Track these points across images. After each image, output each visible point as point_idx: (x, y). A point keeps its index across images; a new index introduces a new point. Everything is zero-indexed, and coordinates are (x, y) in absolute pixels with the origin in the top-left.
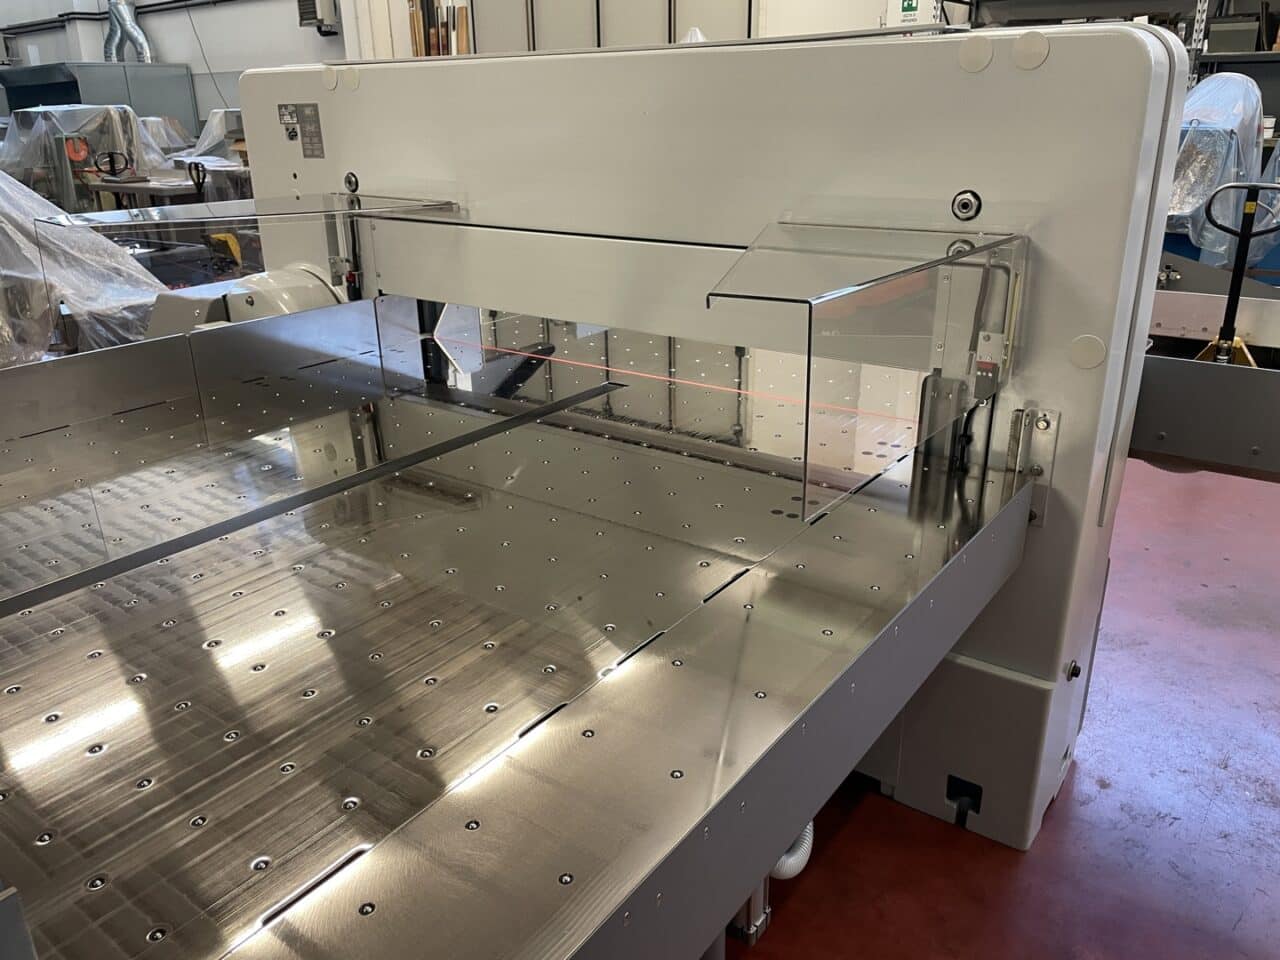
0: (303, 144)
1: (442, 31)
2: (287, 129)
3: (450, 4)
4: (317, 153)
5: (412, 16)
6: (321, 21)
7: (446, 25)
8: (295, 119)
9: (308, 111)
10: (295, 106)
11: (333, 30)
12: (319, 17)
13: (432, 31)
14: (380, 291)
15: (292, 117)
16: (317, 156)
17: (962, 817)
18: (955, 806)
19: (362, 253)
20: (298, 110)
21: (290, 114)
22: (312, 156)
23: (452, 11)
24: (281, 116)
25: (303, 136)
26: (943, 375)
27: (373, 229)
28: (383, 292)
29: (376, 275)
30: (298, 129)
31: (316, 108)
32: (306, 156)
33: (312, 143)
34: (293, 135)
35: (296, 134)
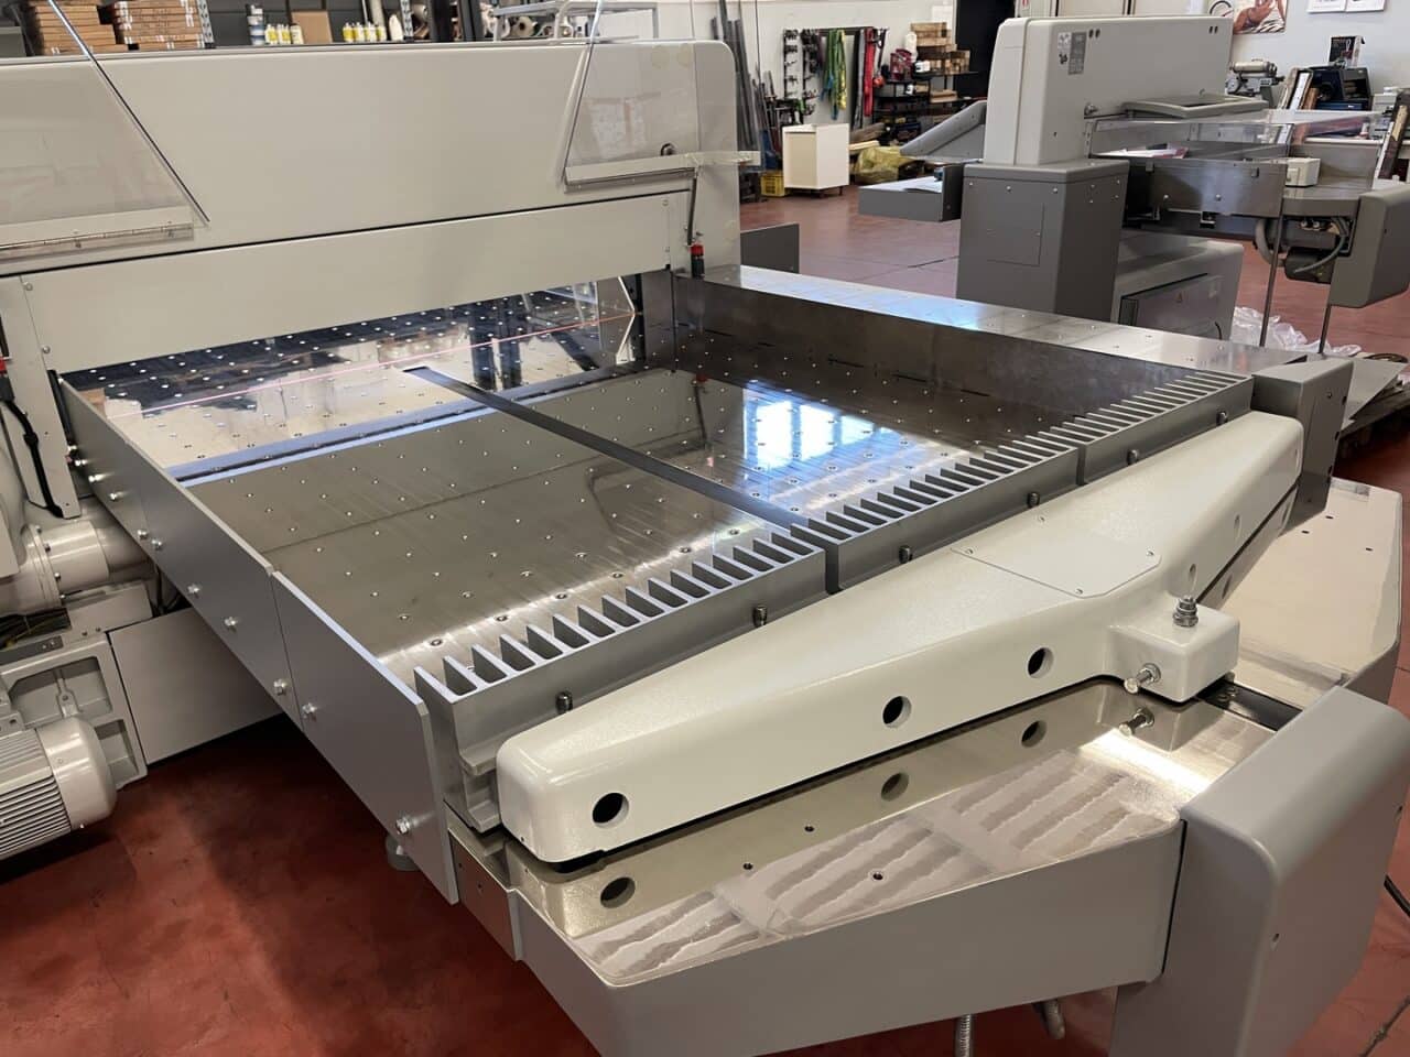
14: (54, 374)
19: (7, 330)
26: (672, 268)
27: (29, 288)
28: (58, 372)
29: (39, 353)
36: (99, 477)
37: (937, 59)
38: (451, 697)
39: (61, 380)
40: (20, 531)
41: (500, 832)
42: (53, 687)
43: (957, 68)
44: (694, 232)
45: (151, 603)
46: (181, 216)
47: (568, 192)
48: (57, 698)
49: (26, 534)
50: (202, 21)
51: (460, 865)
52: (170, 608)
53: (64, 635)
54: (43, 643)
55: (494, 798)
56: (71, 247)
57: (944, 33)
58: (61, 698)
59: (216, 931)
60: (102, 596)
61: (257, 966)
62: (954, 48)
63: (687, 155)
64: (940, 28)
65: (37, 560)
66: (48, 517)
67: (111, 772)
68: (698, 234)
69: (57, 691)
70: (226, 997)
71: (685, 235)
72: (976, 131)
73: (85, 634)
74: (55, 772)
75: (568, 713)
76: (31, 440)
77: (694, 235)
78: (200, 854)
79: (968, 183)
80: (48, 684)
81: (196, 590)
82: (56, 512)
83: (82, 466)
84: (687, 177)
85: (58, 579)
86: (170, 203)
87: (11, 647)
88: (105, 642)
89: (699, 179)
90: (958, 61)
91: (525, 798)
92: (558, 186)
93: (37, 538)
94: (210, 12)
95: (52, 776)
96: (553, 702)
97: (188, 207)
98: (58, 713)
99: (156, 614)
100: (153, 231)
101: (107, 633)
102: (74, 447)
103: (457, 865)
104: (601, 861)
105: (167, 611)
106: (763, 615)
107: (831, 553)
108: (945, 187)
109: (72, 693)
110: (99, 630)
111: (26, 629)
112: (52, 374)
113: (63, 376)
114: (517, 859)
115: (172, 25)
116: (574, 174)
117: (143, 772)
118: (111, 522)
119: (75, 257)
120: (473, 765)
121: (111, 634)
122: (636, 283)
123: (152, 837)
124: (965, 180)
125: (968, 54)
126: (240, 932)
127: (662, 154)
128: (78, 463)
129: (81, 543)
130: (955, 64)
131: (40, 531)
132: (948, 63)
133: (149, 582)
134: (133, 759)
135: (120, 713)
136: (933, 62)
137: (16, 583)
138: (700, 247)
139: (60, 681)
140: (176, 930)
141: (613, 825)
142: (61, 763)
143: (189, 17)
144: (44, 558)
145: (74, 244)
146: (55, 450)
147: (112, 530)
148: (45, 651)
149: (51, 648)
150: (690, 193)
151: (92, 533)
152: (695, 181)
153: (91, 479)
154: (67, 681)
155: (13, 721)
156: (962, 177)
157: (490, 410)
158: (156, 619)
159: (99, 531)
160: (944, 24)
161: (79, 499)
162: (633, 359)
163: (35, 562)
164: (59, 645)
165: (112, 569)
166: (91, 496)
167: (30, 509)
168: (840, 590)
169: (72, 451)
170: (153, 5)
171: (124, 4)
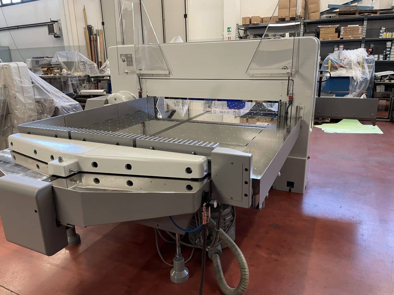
0: (127, 63)
1: (95, 36)
2: (122, 60)
3: (97, 29)
4: (131, 65)
5: (85, 32)
6: (56, 33)
7: (96, 35)
8: (125, 58)
9: (129, 56)
11: (59, 36)
12: (55, 32)
13: (92, 36)
14: (147, 96)
16: (131, 66)
17: (290, 190)
18: (288, 188)
19: (143, 87)
20: (126, 55)
21: (124, 56)
22: (129, 66)
23: (97, 31)
24: (121, 57)
25: (127, 61)
26: (282, 101)
29: (146, 93)
30: (126, 60)
31: (131, 55)
32: (127, 66)
33: (130, 63)
34: (124, 61)
35: (125, 61)
56: (152, 75)
71: (287, 92)
77: (290, 93)
97: (167, 71)
100: (163, 74)
119: (152, 77)
138: (291, 97)
143: (360, 31)
170: (350, 28)
171: (342, 28)
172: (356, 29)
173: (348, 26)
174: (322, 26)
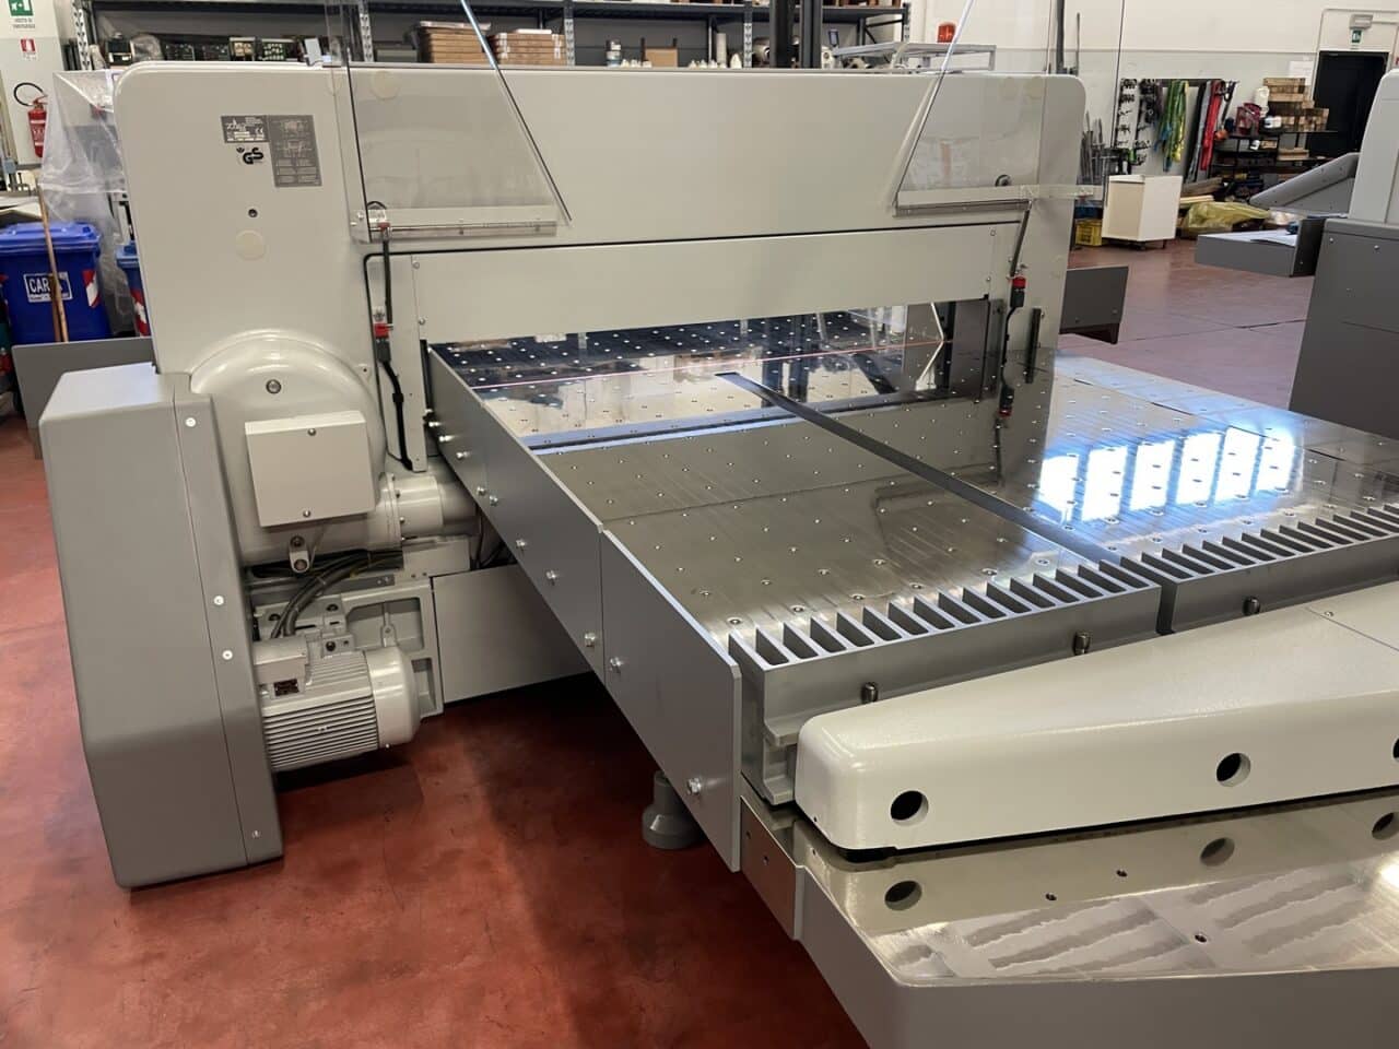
0: (275, 169)
4: (304, 179)
8: (261, 137)
9: (291, 125)
10: (263, 118)
15: (253, 134)
16: (305, 184)
20: (269, 126)
21: (251, 130)
22: (296, 183)
24: (228, 132)
25: (277, 156)
26: (990, 298)
27: (416, 266)
28: (429, 342)
29: (416, 323)
30: (265, 148)
31: (307, 121)
32: (278, 184)
33: (295, 168)
34: (252, 157)
35: (262, 156)
36: (448, 438)
37: (1288, 115)
38: (765, 665)
39: (429, 350)
40: (380, 476)
41: (792, 809)
42: (381, 618)
43: (1313, 126)
44: (1018, 264)
45: (471, 558)
46: (548, 213)
47: (898, 216)
48: (381, 629)
49: (383, 480)
50: (568, 54)
51: (748, 834)
52: (486, 564)
53: (397, 575)
54: (378, 578)
55: (790, 773)
56: (456, 233)
57: (1302, 89)
58: (384, 630)
59: (484, 865)
60: (432, 545)
61: (517, 906)
62: (1311, 105)
63: (1022, 187)
64: (1297, 84)
65: (388, 503)
66: (400, 467)
67: (417, 703)
68: (1023, 266)
69: (382, 623)
70: (487, 928)
71: (1009, 266)
72: (1343, 185)
73: (413, 576)
74: (374, 692)
75: (872, 704)
76: (398, 399)
77: (1018, 267)
78: (478, 792)
79: (1327, 239)
80: (375, 616)
81: (523, 544)
82: (408, 464)
83: (435, 427)
84: (1020, 209)
85: (402, 522)
86: (541, 201)
87: (354, 578)
88: (428, 586)
89: (1031, 213)
90: (1314, 118)
91: (825, 777)
92: (889, 207)
93: (391, 485)
94: (576, 47)
95: (372, 696)
96: (859, 692)
97: (556, 207)
98: (379, 644)
99: (473, 568)
100: (525, 225)
101: (431, 578)
102: (430, 410)
103: (744, 834)
104: (890, 859)
105: (482, 567)
106: (1085, 644)
107: (1168, 591)
108: (1300, 241)
109: (392, 625)
110: (425, 574)
111: (366, 564)
112: (423, 343)
113: (432, 346)
114: (805, 839)
115: (543, 56)
116: (906, 199)
117: (440, 710)
118: (452, 478)
119: (457, 242)
120: (777, 735)
121: (434, 579)
122: (949, 311)
123: (440, 769)
124: (1325, 235)
125: (1326, 112)
126: (505, 871)
127: (997, 184)
128: (431, 424)
129: (427, 494)
130: (1311, 122)
131: (394, 479)
132: (1302, 120)
133: (472, 538)
134: (433, 696)
135: (429, 652)
136: (1285, 118)
137: (369, 521)
138: (1024, 280)
139: (386, 615)
140: (452, 856)
141: (908, 824)
142: (381, 685)
143: (557, 50)
144: (394, 502)
145: (458, 231)
146: (416, 408)
147: (452, 486)
148: (379, 586)
149: (384, 584)
150: (1021, 225)
151: (435, 486)
152: (1028, 213)
153: (442, 439)
154: (392, 616)
155: (346, 642)
156: (1322, 231)
157: (798, 419)
158: (473, 573)
159: (441, 486)
160: (1303, 80)
161: (428, 457)
162: (933, 387)
163: (387, 505)
164: (392, 583)
165: (447, 521)
166: (438, 454)
167: (389, 460)
168: (1173, 632)
169: (429, 414)
170: (528, 38)
171: (504, 35)
172: (544, 44)
173: (521, 31)
174: (437, 25)
